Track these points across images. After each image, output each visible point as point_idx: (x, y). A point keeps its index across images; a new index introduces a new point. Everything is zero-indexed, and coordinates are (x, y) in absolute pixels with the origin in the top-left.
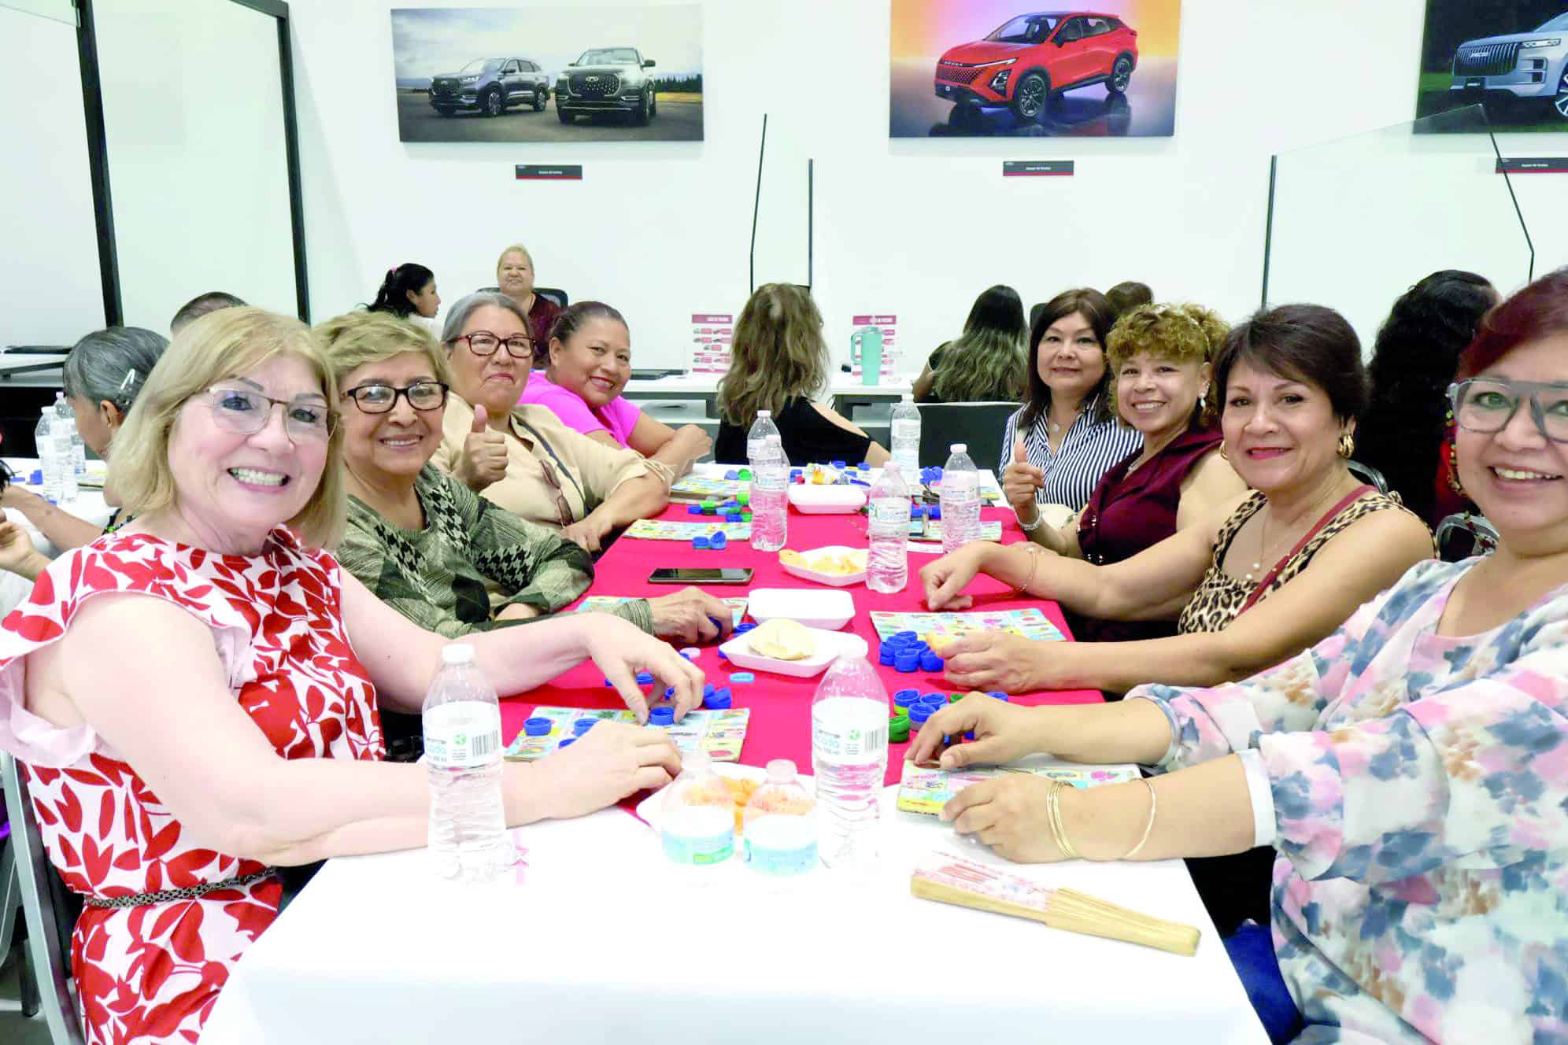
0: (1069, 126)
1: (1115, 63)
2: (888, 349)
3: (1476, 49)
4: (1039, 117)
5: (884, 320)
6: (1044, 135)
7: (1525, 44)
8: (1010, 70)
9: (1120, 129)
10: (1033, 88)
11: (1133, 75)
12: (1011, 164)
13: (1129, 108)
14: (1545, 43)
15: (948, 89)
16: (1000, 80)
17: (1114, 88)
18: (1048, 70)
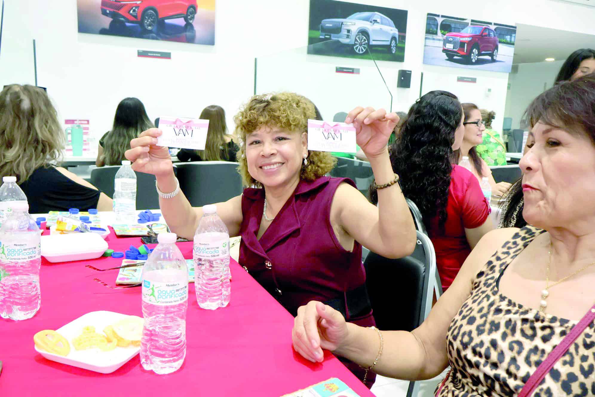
0: (168, 36)
1: (188, 9)
2: (85, 137)
3: (328, 23)
4: (153, 30)
5: (82, 122)
6: (157, 39)
7: (344, 23)
8: (139, 6)
9: (191, 40)
10: (150, 16)
11: (196, 16)
12: (142, 52)
13: (195, 31)
14: (350, 24)
15: (108, 12)
16: (134, 11)
17: (188, 21)
18: (158, 10)
